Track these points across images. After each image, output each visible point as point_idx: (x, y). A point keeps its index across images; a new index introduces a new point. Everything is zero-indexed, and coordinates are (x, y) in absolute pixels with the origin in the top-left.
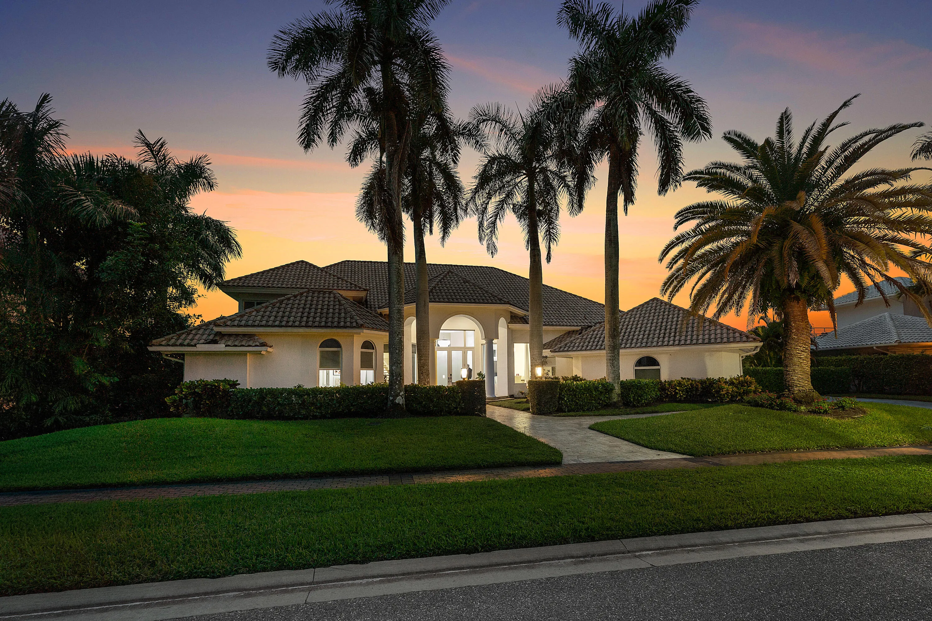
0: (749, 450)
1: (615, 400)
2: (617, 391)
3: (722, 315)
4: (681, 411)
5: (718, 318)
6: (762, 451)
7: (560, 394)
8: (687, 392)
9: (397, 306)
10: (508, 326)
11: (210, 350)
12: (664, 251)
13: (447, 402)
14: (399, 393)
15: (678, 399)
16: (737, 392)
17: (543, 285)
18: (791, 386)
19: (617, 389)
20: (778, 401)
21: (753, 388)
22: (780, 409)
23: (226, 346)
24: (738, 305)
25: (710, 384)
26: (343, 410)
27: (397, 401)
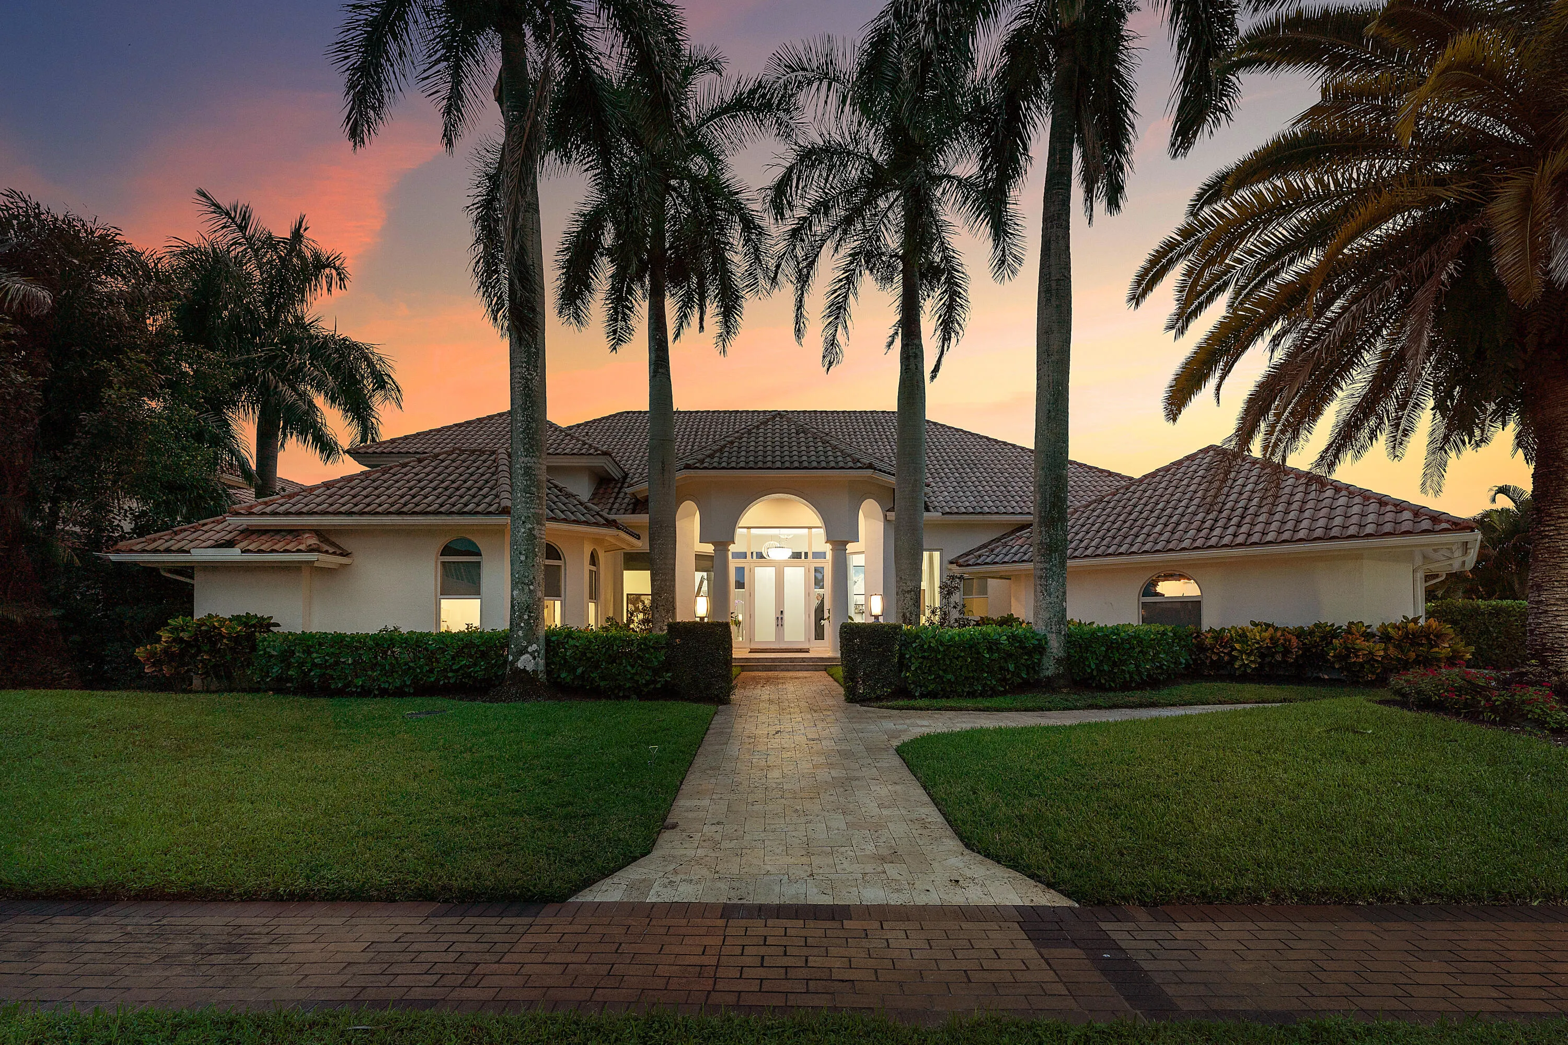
0: (1324, 892)
1: (1049, 673)
2: (1055, 651)
3: (1347, 457)
4: (1225, 703)
5: (1331, 466)
6: (1382, 899)
7: (902, 656)
8: (1262, 656)
9: (523, 459)
10: (885, 516)
11: (219, 558)
12: (1146, 271)
13: (629, 668)
14: (526, 647)
15: (1237, 673)
16: (1399, 660)
17: (928, 421)
18: (1551, 650)
19: (1055, 645)
20: (1499, 698)
21: (1444, 649)
22: (1504, 722)
23: (242, 552)
24: (1397, 426)
25: (1323, 638)
26: (437, 680)
27: (520, 665)
